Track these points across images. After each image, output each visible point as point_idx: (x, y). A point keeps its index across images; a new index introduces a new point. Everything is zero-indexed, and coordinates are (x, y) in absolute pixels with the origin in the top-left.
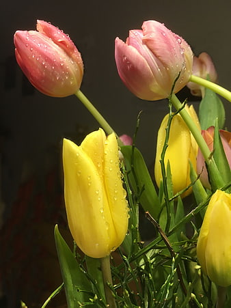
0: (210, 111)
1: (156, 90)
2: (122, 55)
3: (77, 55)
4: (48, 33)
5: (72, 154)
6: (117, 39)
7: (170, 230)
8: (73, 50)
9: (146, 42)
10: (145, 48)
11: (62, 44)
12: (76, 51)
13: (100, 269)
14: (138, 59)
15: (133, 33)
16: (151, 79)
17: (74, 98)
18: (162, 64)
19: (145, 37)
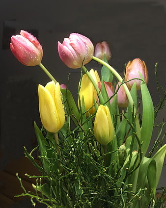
0: (106, 72)
1: (76, 64)
2: (61, 49)
3: (40, 47)
4: (26, 37)
5: (42, 90)
6: (59, 42)
7: (83, 123)
8: (38, 44)
9: (71, 44)
10: (70, 47)
11: (33, 42)
12: (39, 45)
13: (54, 138)
14: (68, 52)
15: (66, 40)
16: (74, 60)
17: (38, 66)
18: (78, 53)
19: (71, 42)
